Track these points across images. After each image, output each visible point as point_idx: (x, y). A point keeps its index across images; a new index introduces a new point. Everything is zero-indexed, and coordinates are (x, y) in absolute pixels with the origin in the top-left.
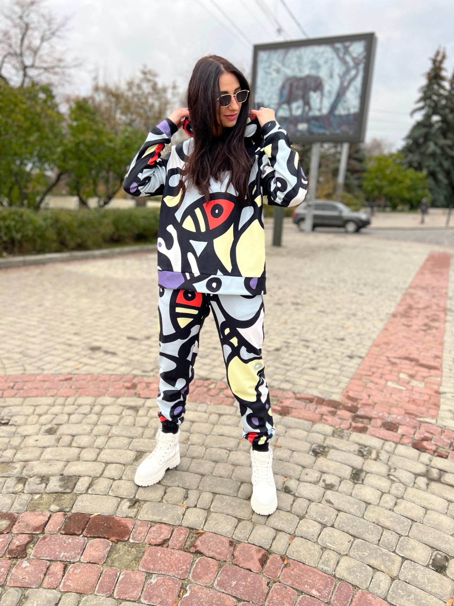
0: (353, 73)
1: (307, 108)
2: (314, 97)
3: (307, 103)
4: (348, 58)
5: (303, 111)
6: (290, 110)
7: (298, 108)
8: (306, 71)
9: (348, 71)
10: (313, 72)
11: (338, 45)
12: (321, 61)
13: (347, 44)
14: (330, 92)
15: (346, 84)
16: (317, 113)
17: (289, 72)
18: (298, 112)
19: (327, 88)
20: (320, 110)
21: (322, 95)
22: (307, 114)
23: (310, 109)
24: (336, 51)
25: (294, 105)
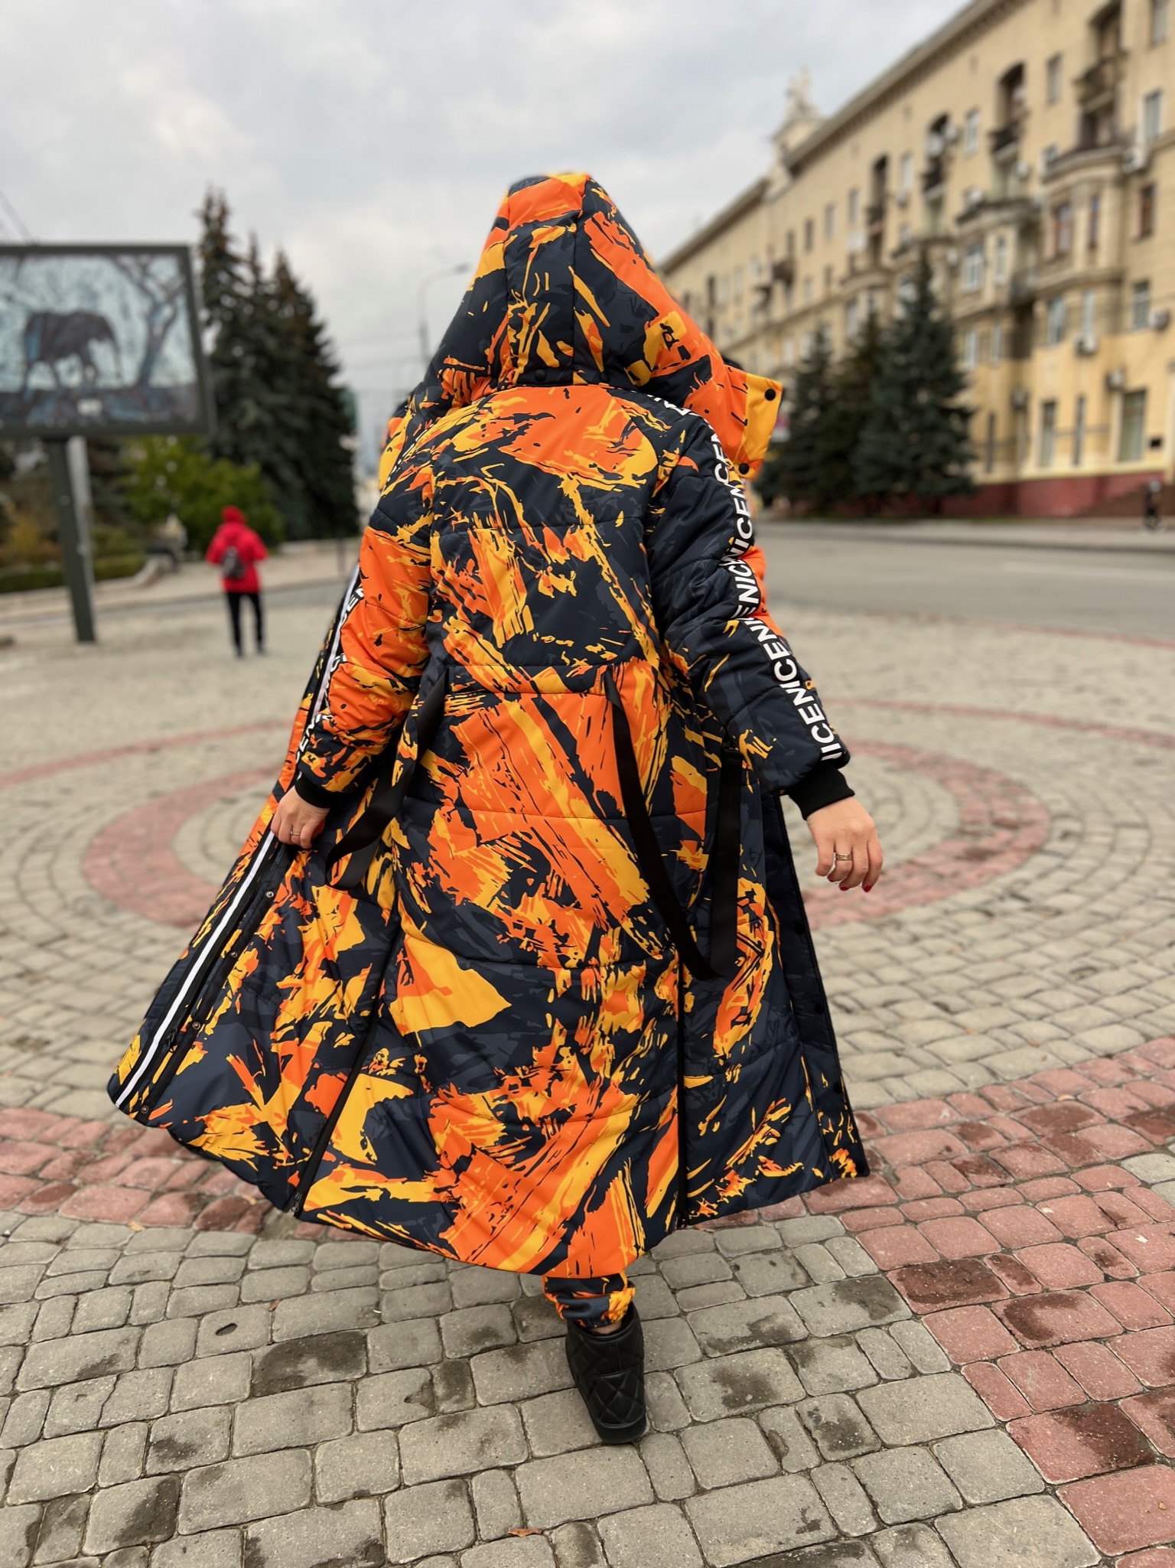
0: (167, 312)
1: (90, 373)
2: (100, 351)
3: (87, 361)
4: (151, 285)
5: (84, 377)
6: (56, 375)
7: (71, 371)
8: (71, 303)
9: (156, 308)
10: (87, 306)
11: (127, 260)
12: (99, 286)
13: (144, 259)
14: (131, 344)
15: (158, 330)
16: (113, 383)
17: (36, 303)
18: (74, 380)
19: (122, 335)
20: (119, 375)
21: (117, 350)
22: (94, 382)
23: (97, 373)
24: (123, 269)
25: (63, 366)
